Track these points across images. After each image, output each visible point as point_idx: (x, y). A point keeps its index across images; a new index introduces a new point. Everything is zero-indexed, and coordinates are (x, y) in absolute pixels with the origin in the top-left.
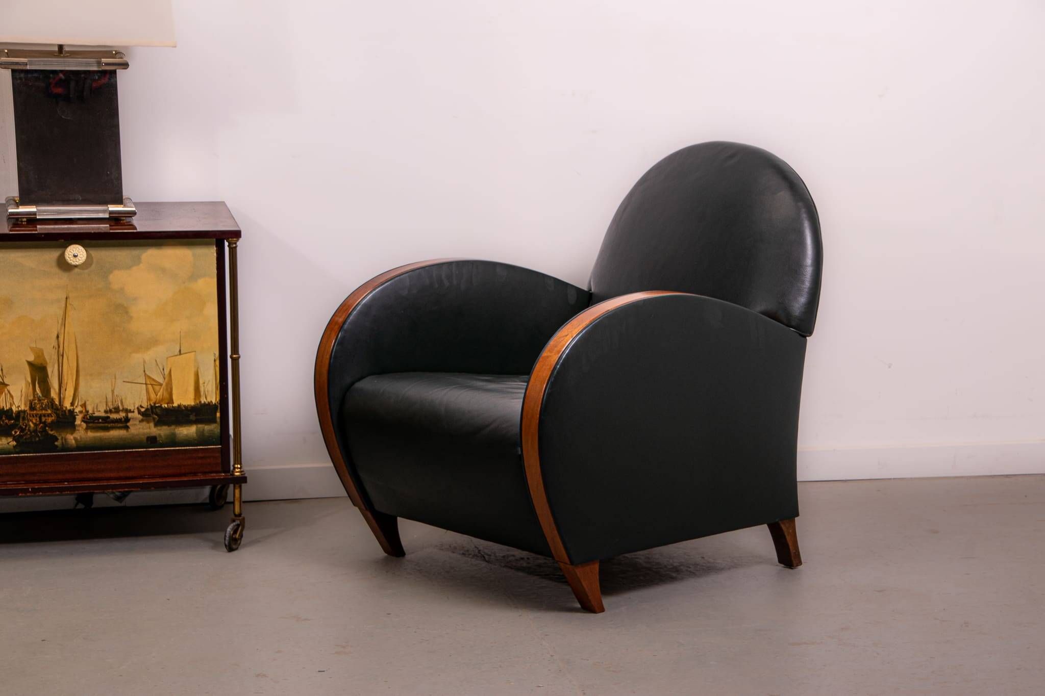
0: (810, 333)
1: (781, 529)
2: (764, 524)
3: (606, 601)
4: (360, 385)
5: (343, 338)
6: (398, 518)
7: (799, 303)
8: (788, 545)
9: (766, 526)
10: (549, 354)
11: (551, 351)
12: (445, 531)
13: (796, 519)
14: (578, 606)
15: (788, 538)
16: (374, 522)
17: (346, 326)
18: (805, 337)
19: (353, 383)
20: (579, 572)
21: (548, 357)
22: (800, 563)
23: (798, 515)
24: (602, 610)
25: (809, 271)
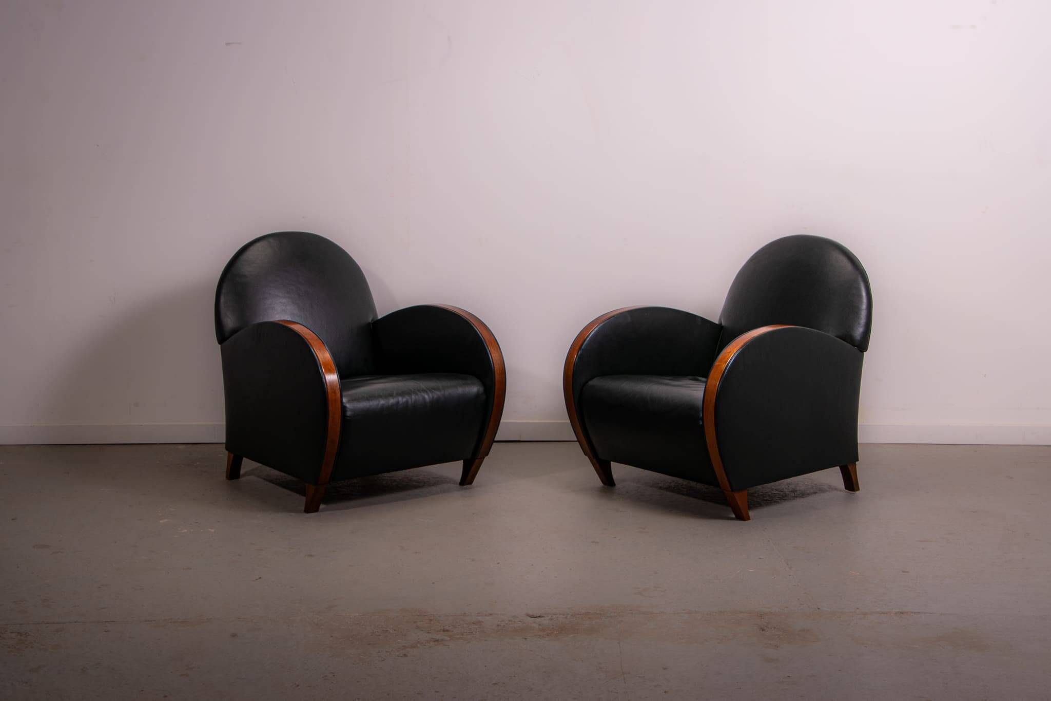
0: (866, 350)
1: (848, 469)
2: (837, 466)
3: (751, 513)
4: (591, 383)
5: (581, 355)
6: (612, 463)
7: (859, 331)
8: (852, 479)
9: (838, 468)
10: (720, 363)
11: (721, 361)
12: (643, 470)
13: (857, 463)
14: (733, 516)
15: (852, 474)
16: (597, 465)
17: (583, 347)
18: (863, 352)
19: (587, 382)
20: (737, 496)
21: (719, 365)
22: (858, 489)
23: (858, 460)
24: (748, 519)
25: (863, 314)
